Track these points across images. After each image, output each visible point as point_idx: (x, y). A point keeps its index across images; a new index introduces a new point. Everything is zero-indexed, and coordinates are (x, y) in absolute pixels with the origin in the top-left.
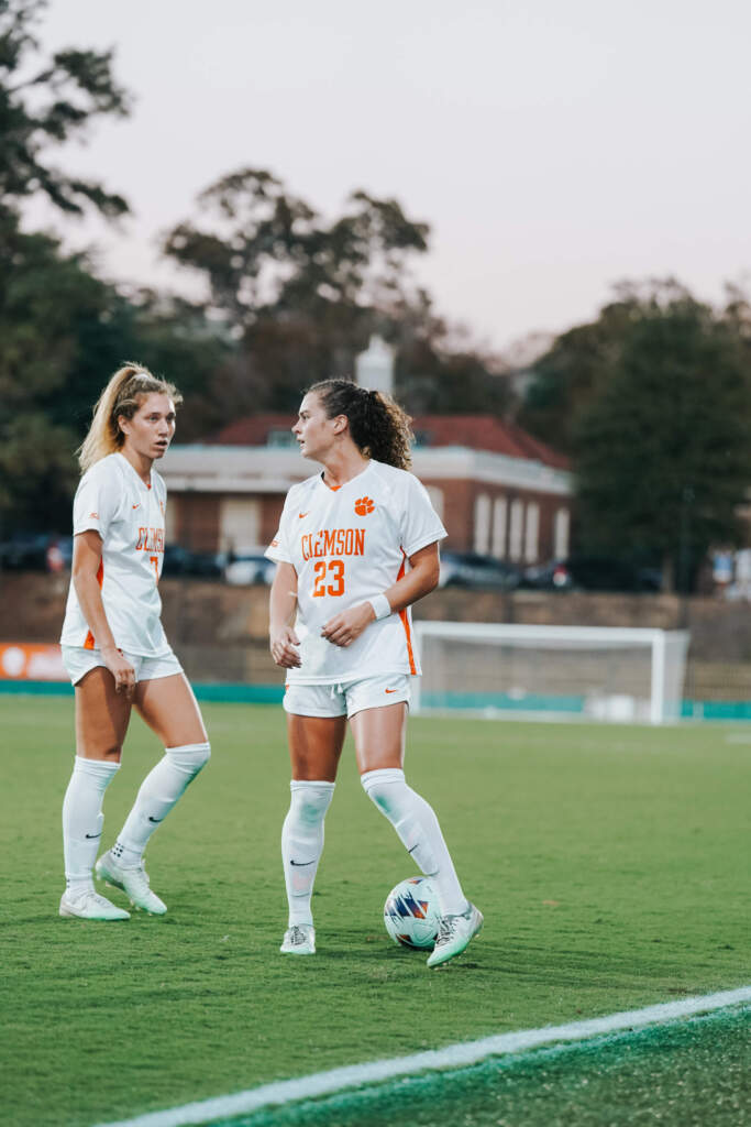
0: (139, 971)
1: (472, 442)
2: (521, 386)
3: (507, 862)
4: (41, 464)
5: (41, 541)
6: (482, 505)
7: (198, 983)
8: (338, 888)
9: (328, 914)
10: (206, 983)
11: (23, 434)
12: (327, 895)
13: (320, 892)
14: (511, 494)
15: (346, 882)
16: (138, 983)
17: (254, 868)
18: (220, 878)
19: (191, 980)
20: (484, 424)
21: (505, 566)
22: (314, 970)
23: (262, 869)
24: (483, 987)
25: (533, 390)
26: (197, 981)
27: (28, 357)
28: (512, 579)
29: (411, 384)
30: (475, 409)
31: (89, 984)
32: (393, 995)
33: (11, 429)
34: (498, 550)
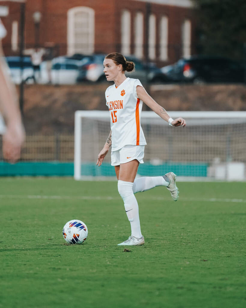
34: (139, 54)
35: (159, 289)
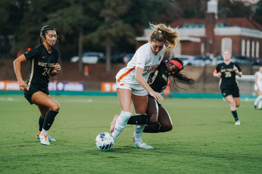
0: (160, 164)
1: (240, 25)
2: (254, 9)
3: (258, 137)
4: (121, 34)
5: (122, 55)
6: (243, 42)
7: (177, 167)
8: (211, 144)
9: (210, 150)
10: (179, 167)
11: (116, 26)
12: (209, 145)
13: (207, 145)
14: (252, 39)
15: (213, 142)
16: (161, 167)
17: (187, 139)
18: (179, 141)
19: (175, 166)
20: (244, 19)
21: (250, 59)
22: (208, 164)
23: (190, 139)
24: (256, 169)
25: (257, 10)
26: (176, 167)
27: (117, 5)
28: (253, 62)
29: (223, 9)
30: (241, 16)
31: (148, 167)
32: (231, 171)
33: (113, 25)
34: (248, 55)
35: (258, 136)
